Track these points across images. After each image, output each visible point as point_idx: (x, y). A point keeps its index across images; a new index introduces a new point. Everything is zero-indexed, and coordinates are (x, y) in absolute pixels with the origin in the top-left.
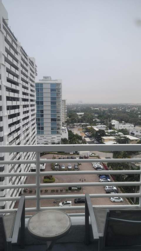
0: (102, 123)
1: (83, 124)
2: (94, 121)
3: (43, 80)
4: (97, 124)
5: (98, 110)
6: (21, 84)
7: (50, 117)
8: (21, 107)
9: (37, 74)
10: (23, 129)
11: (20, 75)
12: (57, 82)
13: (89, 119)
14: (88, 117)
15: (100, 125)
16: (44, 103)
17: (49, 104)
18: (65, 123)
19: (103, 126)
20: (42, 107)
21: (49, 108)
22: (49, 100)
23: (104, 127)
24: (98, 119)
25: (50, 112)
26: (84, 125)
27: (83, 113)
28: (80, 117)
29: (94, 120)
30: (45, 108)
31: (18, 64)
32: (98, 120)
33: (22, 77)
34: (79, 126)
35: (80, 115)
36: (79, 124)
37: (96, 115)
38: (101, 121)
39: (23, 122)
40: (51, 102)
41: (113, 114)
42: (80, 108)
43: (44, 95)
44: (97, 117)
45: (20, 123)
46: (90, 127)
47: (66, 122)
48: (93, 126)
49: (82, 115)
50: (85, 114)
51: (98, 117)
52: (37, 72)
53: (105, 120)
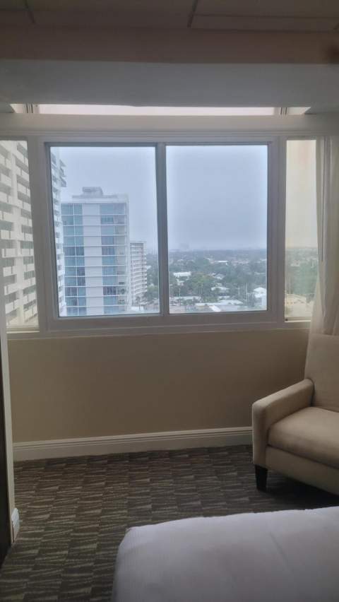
0: (232, 294)
1: (186, 298)
2: (214, 291)
3: (82, 197)
4: (220, 297)
5: (224, 264)
6: (18, 207)
7: (100, 283)
8: (19, 263)
9: (65, 183)
10: (24, 314)
11: (15, 187)
12: (115, 201)
13: (200, 286)
14: (199, 282)
15: (228, 299)
16: (86, 251)
17: (99, 252)
18: (143, 297)
19: (233, 302)
20: (82, 260)
21: (99, 263)
22: (99, 243)
23: (236, 304)
24: (223, 285)
25: (100, 273)
26: (190, 300)
27: (187, 274)
28: (180, 283)
29: (213, 289)
30: (88, 263)
31: (7, 160)
32: (223, 289)
33: (20, 190)
34: (178, 305)
35: (182, 278)
36: (177, 298)
37: (219, 277)
38: (229, 290)
39: (26, 297)
40: (103, 248)
41: (258, 274)
42: (182, 262)
43: (86, 232)
44: (220, 281)
45: (16, 301)
46: (203, 304)
47: (146, 295)
48: (209, 304)
49: (186, 277)
50: (192, 274)
51: (223, 282)
52: (64, 178)
53: (239, 289)
